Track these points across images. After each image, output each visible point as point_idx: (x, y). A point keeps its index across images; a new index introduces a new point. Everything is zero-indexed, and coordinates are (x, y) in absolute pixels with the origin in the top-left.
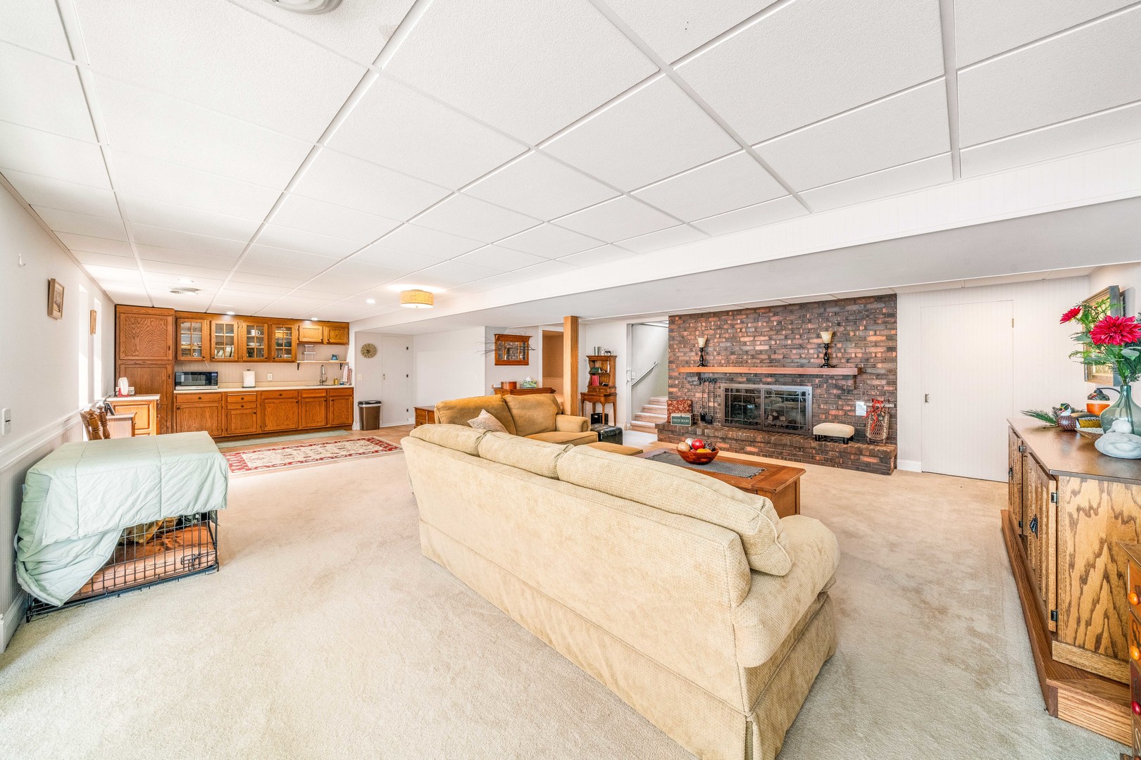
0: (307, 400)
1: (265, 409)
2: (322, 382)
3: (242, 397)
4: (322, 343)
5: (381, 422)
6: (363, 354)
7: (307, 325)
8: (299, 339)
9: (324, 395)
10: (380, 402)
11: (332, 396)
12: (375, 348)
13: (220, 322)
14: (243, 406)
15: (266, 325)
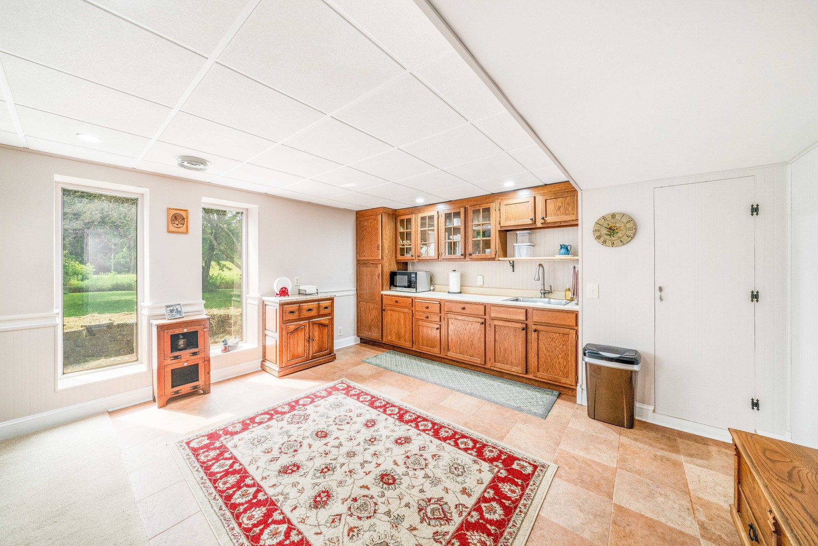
0: (496, 323)
1: (448, 325)
2: (545, 293)
3: (427, 305)
4: (533, 226)
6: (600, 238)
7: (517, 196)
8: (500, 224)
11: (535, 323)
14: (428, 317)
15: (462, 210)
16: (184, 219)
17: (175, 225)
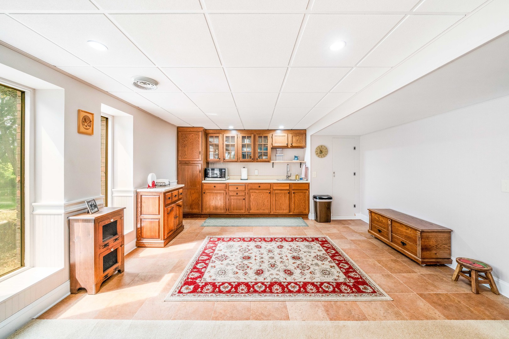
0: (276, 192)
1: (250, 196)
2: (288, 177)
3: (237, 187)
4: (287, 147)
5: (332, 214)
6: (317, 154)
7: (279, 133)
8: (272, 144)
9: (288, 188)
10: (331, 198)
11: (293, 190)
12: (326, 149)
13: (228, 135)
14: (237, 194)
15: (252, 136)
16: (91, 121)
17: (84, 126)
